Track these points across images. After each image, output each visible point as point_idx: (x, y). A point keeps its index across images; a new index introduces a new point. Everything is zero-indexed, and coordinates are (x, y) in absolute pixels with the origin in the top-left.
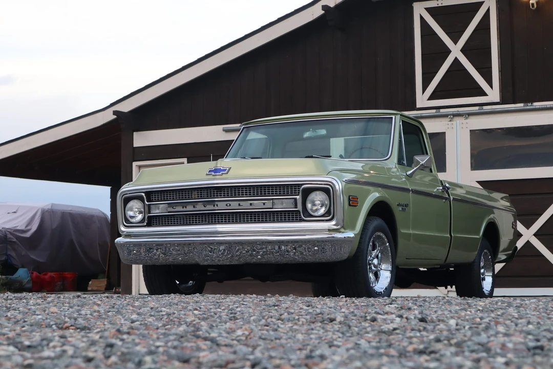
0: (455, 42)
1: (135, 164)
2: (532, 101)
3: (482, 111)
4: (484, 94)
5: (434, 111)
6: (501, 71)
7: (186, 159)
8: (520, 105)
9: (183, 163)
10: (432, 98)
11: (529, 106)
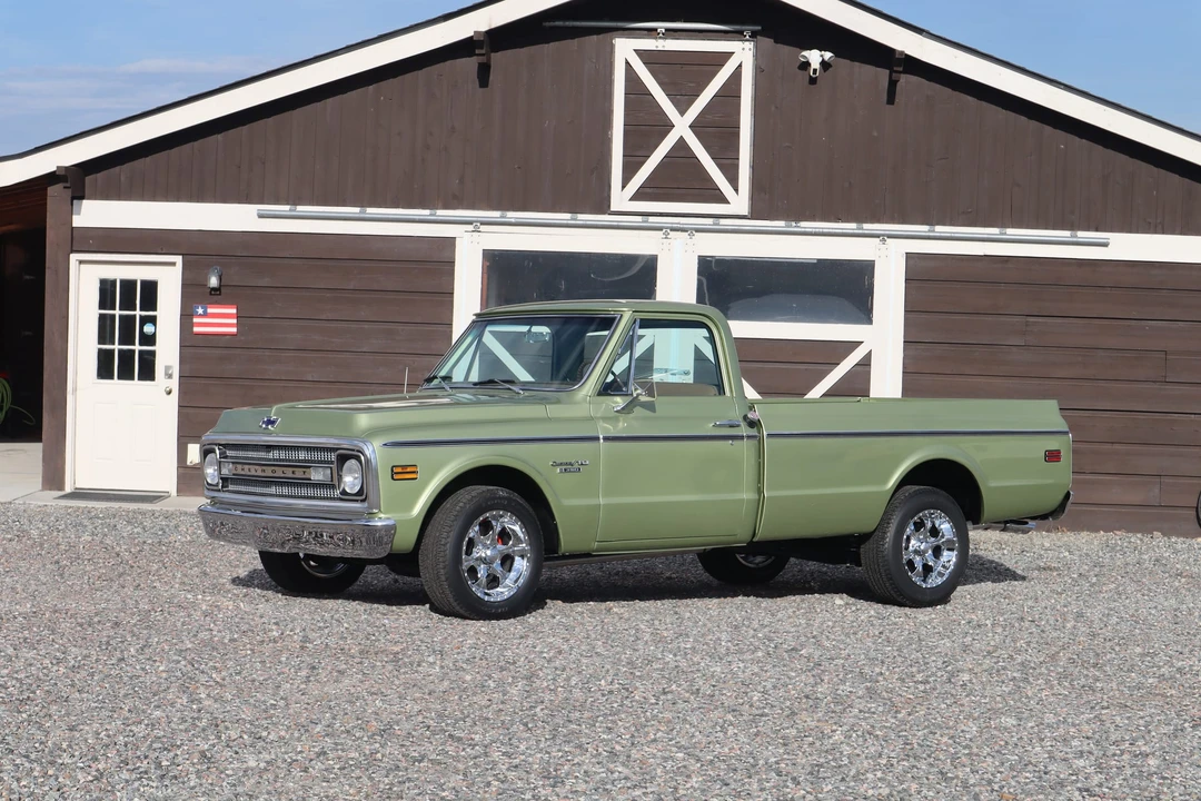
0: (682, 113)
1: (74, 258)
2: (798, 220)
3: (717, 226)
4: (724, 200)
5: (639, 218)
6: (754, 167)
7: (181, 257)
8: (780, 224)
9: (173, 264)
10: (637, 197)
11: (793, 227)
